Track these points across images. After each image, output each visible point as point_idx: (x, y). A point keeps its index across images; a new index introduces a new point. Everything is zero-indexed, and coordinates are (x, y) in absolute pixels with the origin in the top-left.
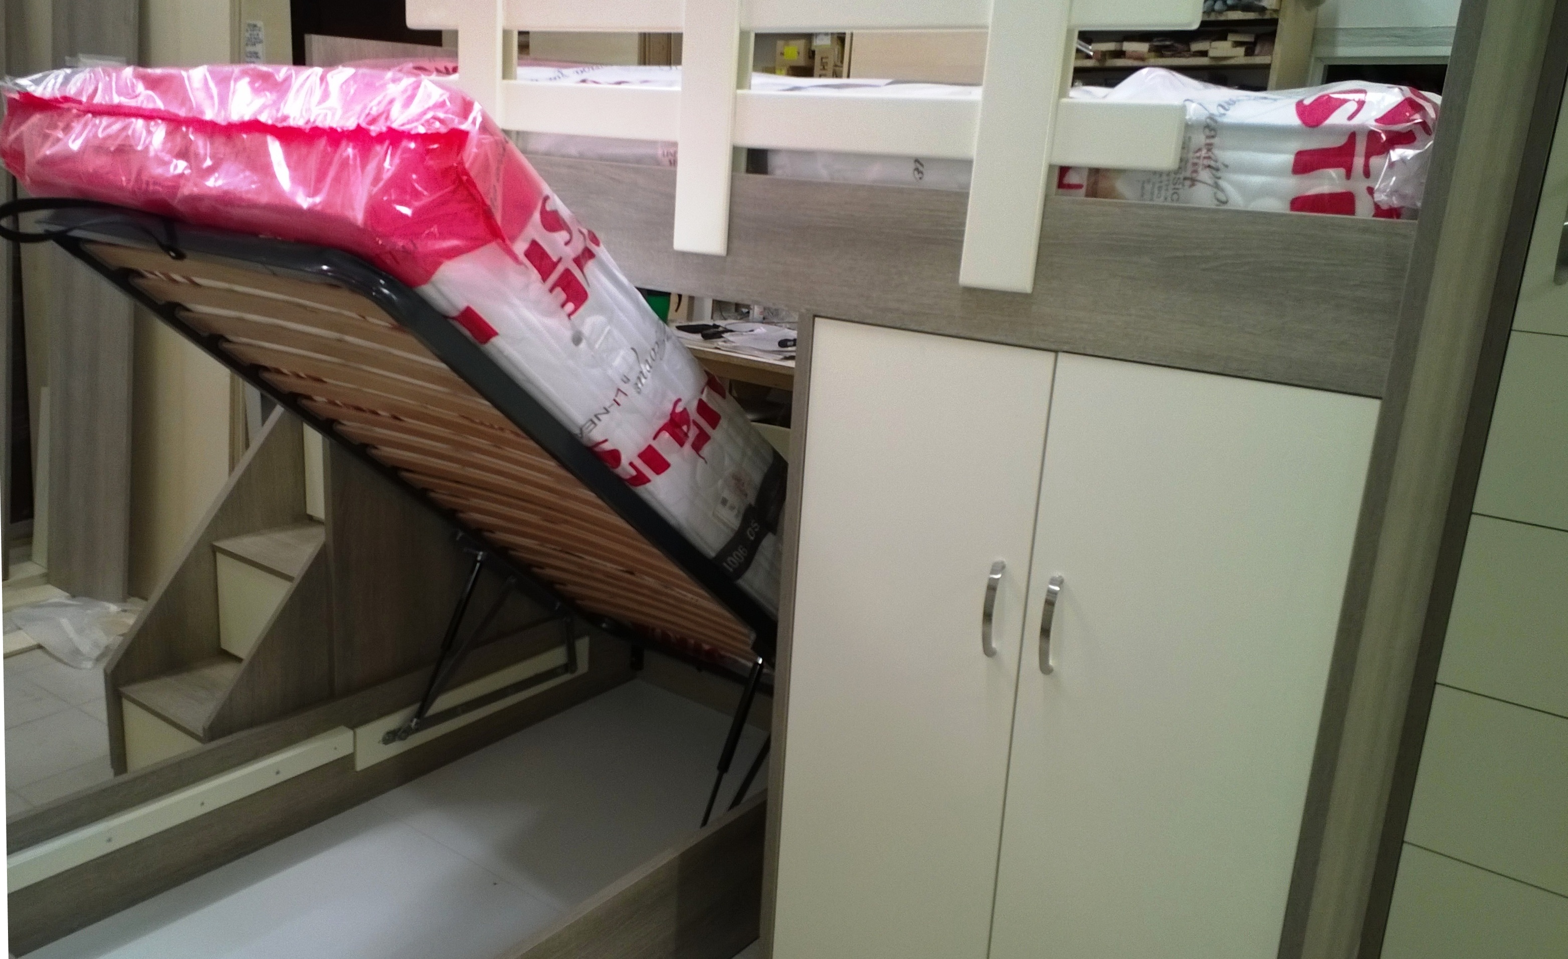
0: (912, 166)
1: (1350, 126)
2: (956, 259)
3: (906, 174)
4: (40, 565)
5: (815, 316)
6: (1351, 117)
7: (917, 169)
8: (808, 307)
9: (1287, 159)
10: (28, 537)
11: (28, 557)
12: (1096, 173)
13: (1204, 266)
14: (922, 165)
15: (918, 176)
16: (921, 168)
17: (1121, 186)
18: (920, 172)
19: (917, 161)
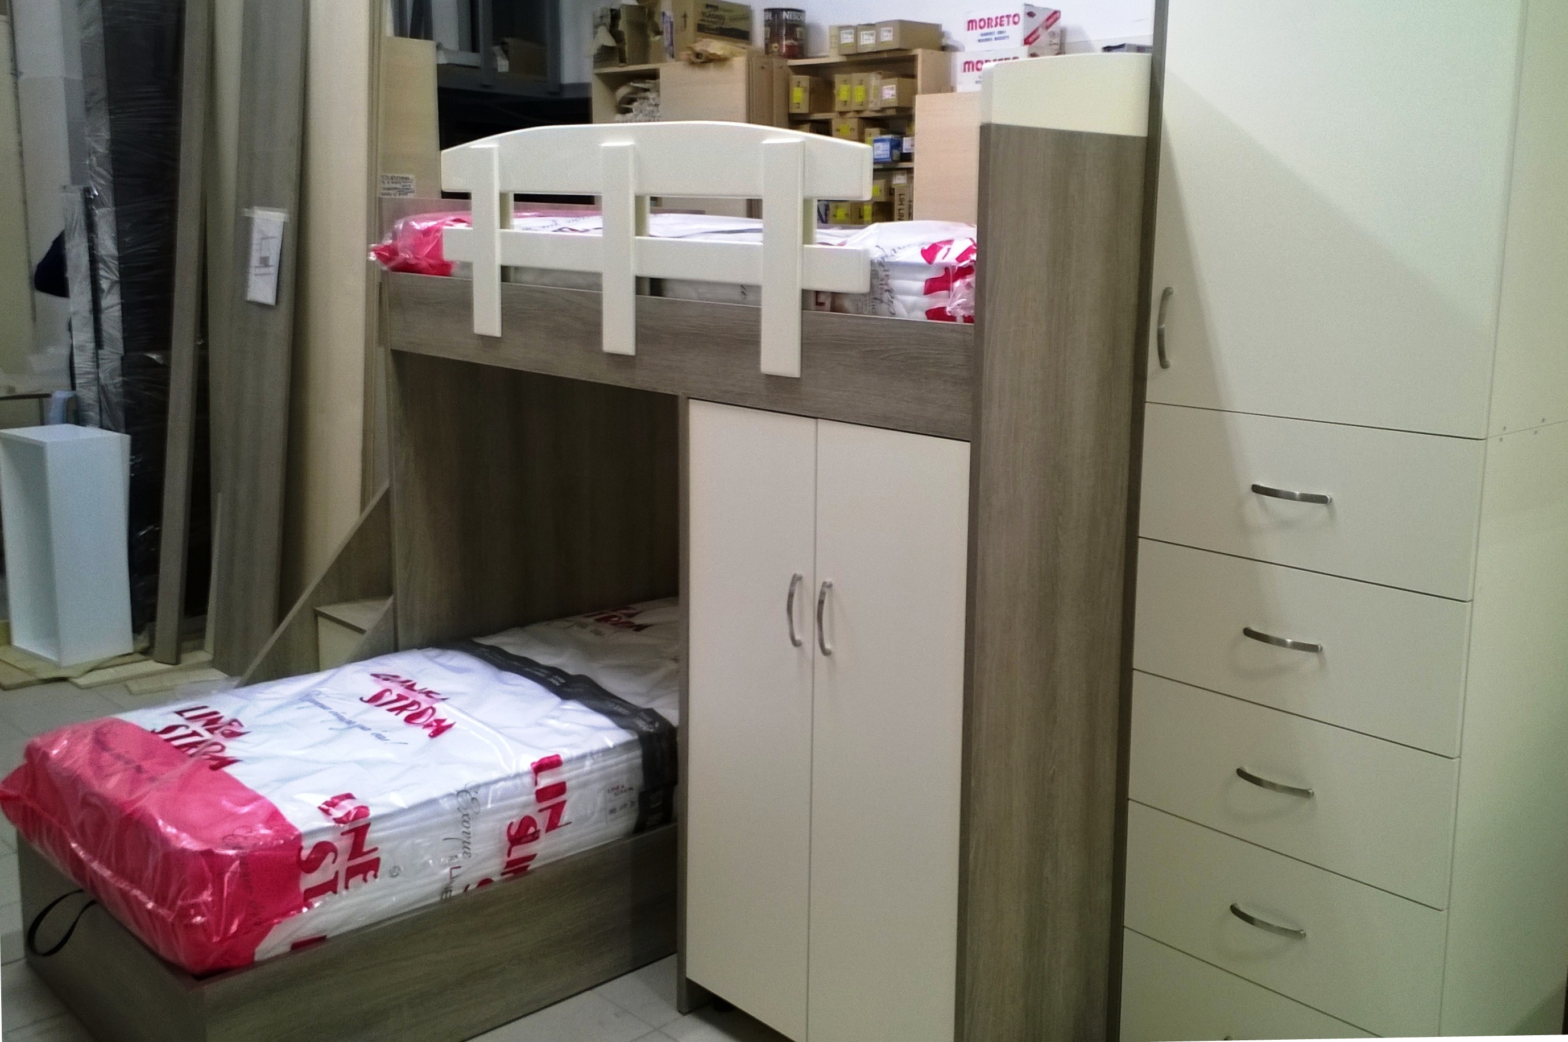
0: (740, 290)
1: (943, 263)
2: (757, 354)
3: (736, 295)
4: (209, 653)
5: (689, 398)
6: (944, 258)
7: (743, 292)
8: (684, 391)
9: (919, 285)
10: (200, 633)
11: (200, 647)
12: (835, 295)
13: (882, 356)
14: (745, 289)
15: (743, 296)
16: (745, 291)
17: (847, 304)
18: (745, 294)
19: (742, 286)
